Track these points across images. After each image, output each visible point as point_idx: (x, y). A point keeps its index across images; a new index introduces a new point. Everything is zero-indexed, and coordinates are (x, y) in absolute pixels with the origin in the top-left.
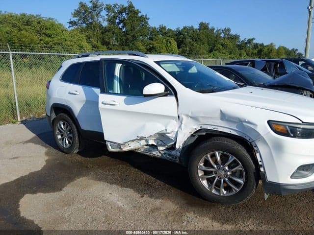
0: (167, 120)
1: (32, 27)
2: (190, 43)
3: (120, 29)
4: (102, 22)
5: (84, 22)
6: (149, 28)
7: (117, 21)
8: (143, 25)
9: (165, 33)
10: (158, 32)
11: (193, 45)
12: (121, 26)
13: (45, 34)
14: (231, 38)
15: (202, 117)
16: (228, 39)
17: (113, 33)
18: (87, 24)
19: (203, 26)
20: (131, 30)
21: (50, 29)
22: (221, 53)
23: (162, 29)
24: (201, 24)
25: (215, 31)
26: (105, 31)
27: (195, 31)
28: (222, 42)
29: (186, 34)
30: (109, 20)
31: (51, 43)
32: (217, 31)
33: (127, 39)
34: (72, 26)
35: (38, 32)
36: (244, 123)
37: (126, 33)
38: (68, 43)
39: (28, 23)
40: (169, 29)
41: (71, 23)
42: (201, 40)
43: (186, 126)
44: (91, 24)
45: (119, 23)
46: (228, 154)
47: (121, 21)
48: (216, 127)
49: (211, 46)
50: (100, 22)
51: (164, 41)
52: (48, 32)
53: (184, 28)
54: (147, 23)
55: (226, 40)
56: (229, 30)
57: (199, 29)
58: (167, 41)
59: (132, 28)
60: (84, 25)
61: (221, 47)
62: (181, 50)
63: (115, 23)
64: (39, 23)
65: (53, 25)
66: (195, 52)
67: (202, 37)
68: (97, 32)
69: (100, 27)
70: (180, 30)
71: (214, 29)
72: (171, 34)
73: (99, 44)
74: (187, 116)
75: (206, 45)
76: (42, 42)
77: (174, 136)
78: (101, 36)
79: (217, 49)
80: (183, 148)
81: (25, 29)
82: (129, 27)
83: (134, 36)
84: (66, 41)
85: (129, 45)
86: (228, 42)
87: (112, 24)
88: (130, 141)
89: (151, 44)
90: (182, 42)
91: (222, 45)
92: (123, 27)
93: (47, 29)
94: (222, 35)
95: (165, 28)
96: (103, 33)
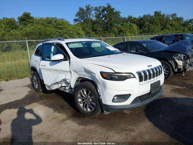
0: (66, 73)
1: (52, 24)
2: (148, 25)
3: (103, 20)
4: (92, 17)
5: (82, 19)
6: (121, 18)
7: (101, 16)
8: (117, 17)
9: (132, 21)
10: (127, 20)
11: (150, 26)
12: (103, 19)
13: (59, 28)
14: (177, 20)
15: (78, 71)
16: (175, 20)
17: (99, 24)
18: (84, 20)
19: (157, 14)
20: (110, 21)
21: (61, 25)
22: (169, 30)
23: (130, 18)
24: (156, 13)
25: (165, 16)
26: (94, 23)
27: (151, 17)
28: (170, 23)
29: (145, 19)
30: (96, 16)
31: (62, 33)
32: (167, 16)
33: (107, 26)
34: (76, 22)
35: (55, 27)
36: (92, 74)
37: (107, 23)
38: (71, 32)
39: (50, 22)
40: (134, 18)
41: (75, 20)
42: (155, 23)
43: (73, 76)
44: (86, 19)
45: (102, 18)
46: (88, 90)
47: (103, 16)
48: (84, 76)
49: (163, 26)
50: (91, 18)
51: (128, 26)
52: (60, 27)
53: (144, 16)
54: (119, 15)
55: (173, 22)
56: (175, 15)
57: (154, 16)
58: (130, 26)
59: (110, 20)
60: (82, 21)
61: (170, 26)
62: (142, 30)
63: (100, 18)
64: (56, 22)
65: (63, 23)
66: (152, 31)
67: (156, 20)
68: (90, 24)
69: (91, 21)
70: (141, 17)
71: (164, 15)
72: (135, 20)
73: (91, 31)
74: (73, 70)
75: (159, 25)
76: (57, 33)
77: (69, 81)
78: (92, 26)
79: (167, 28)
80: (74, 87)
81: (48, 26)
82: (108, 19)
83: (111, 24)
84: (70, 31)
85: (108, 30)
86: (175, 23)
87: (98, 19)
88: (53, 84)
89: (120, 28)
90: (143, 25)
91: (170, 25)
92: (105, 19)
93: (60, 25)
94: (171, 18)
95: (131, 17)
96: (93, 24)
